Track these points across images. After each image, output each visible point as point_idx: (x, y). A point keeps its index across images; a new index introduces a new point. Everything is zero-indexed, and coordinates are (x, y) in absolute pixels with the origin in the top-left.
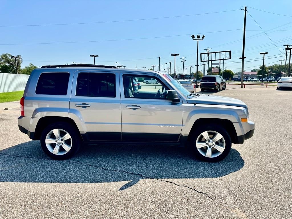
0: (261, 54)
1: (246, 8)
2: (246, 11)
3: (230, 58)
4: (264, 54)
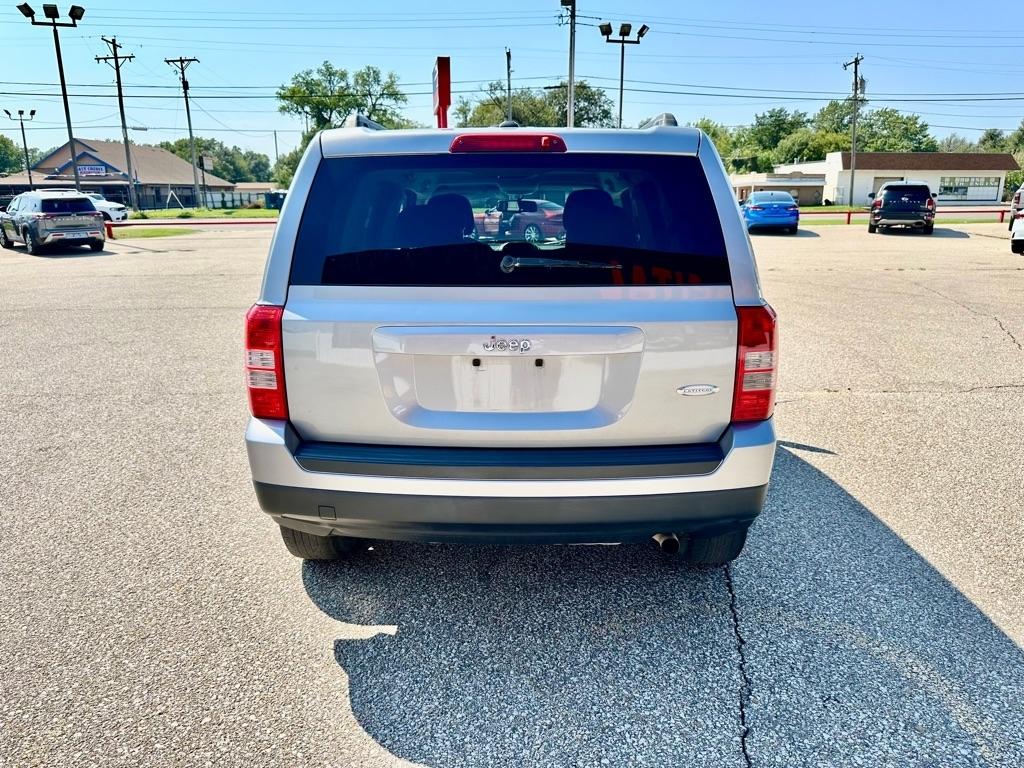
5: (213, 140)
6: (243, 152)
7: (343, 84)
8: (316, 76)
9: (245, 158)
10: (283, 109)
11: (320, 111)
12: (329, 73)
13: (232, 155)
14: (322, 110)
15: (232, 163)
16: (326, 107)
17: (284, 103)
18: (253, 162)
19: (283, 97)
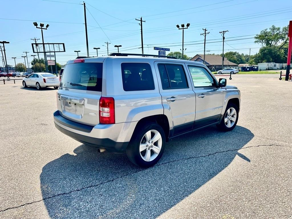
0: (94, 48)
1: (84, 4)
2: (85, 6)
3: (65, 51)
4: (97, 49)
5: (236, 52)
6: (245, 55)
7: (278, 32)
8: (268, 30)
9: (245, 57)
10: (256, 42)
11: (268, 41)
12: (274, 29)
13: (241, 56)
14: (269, 41)
15: (240, 58)
16: (270, 40)
17: (256, 40)
18: (247, 58)
19: (256, 38)
